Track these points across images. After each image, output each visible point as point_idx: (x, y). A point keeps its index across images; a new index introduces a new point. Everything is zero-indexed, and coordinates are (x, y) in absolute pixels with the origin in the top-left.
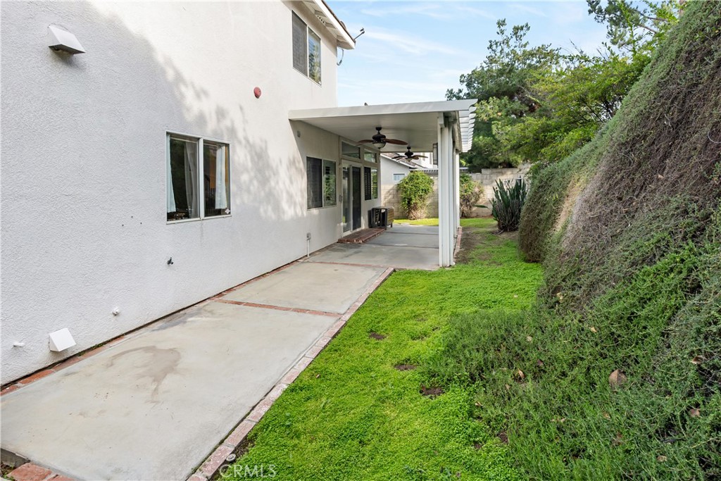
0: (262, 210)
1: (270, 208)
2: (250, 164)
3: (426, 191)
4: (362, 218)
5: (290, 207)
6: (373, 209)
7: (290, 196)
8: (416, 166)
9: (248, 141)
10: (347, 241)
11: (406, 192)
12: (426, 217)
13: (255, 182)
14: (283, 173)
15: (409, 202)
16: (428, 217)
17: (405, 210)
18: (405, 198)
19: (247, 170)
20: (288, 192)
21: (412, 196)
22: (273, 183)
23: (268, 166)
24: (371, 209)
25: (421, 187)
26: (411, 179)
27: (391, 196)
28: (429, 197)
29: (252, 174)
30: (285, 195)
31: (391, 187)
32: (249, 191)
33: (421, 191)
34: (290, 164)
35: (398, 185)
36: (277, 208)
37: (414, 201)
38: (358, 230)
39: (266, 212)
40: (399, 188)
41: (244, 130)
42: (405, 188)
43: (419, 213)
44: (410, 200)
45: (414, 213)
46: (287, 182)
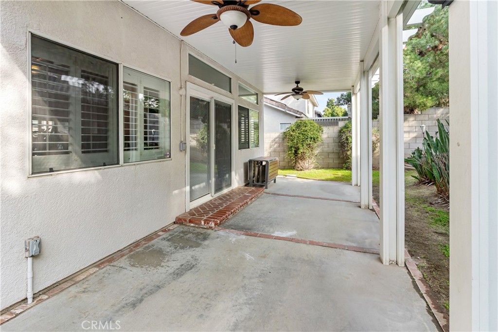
3: (314, 140)
4: (233, 173)
6: (250, 161)
8: (302, 115)
10: (190, 221)
11: (292, 141)
12: (315, 168)
15: (296, 152)
16: (317, 168)
17: (292, 160)
18: (291, 147)
21: (300, 145)
24: (247, 161)
25: (310, 135)
26: (298, 126)
27: (276, 145)
28: (318, 146)
31: (276, 135)
33: (309, 140)
35: (285, 133)
37: (301, 151)
38: (225, 191)
40: (285, 136)
42: (291, 136)
43: (306, 163)
44: (297, 149)
45: (301, 164)
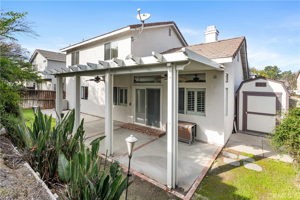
0: (94, 101)
1: (96, 101)
2: (91, 90)
5: (102, 102)
7: (102, 99)
9: (91, 85)
13: (92, 94)
14: (99, 92)
19: (91, 91)
20: (101, 98)
22: (96, 95)
23: (95, 91)
29: (92, 92)
30: (100, 98)
32: (91, 96)
34: (102, 89)
36: (98, 101)
39: (95, 101)
41: (90, 83)
46: (101, 94)
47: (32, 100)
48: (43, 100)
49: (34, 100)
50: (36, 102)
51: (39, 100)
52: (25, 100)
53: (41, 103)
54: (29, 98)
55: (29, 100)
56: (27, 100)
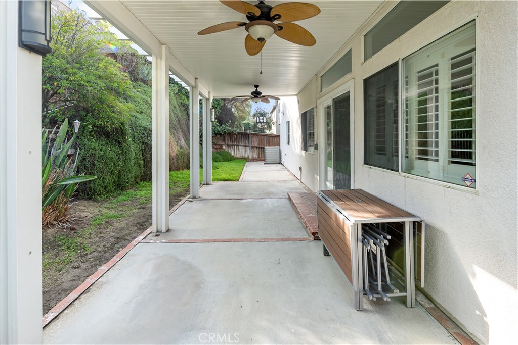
47: (244, 146)
48: (257, 148)
49: (246, 146)
50: (248, 149)
51: (252, 147)
52: (237, 146)
53: (254, 152)
54: (240, 144)
55: (241, 146)
56: (239, 146)
